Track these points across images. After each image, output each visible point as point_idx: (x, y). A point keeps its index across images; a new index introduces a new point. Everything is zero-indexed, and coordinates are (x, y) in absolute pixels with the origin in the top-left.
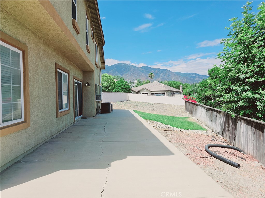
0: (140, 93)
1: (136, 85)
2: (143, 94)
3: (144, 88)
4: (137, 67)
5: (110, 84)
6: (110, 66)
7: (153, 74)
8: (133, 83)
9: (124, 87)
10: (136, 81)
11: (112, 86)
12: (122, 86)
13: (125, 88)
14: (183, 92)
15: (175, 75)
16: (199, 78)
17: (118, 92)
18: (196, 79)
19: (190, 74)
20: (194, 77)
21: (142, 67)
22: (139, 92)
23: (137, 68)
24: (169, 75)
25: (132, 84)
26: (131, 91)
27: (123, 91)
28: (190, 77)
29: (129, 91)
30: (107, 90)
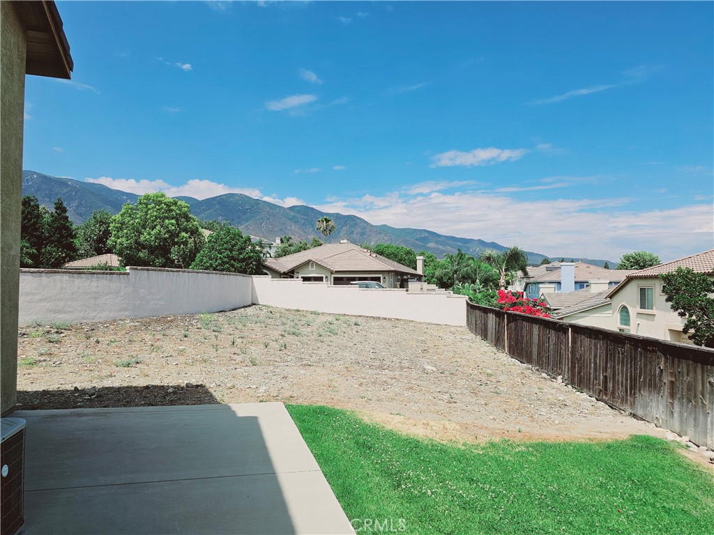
0: (296, 275)
1: (280, 252)
2: (305, 279)
3: (309, 261)
4: (279, 207)
5: (174, 235)
6: (200, 199)
7: (329, 221)
8: (270, 247)
9: (241, 256)
10: (278, 241)
11: (185, 243)
12: (231, 251)
13: (243, 260)
14: (425, 276)
15: (379, 233)
16: (437, 242)
17: (215, 269)
18: (429, 245)
19: (415, 230)
20: (425, 240)
21: (292, 208)
22: (290, 274)
23: (278, 209)
24: (364, 233)
25: (268, 249)
26: (265, 271)
27: (235, 269)
28: (416, 240)
29: (259, 268)
30: (160, 260)
